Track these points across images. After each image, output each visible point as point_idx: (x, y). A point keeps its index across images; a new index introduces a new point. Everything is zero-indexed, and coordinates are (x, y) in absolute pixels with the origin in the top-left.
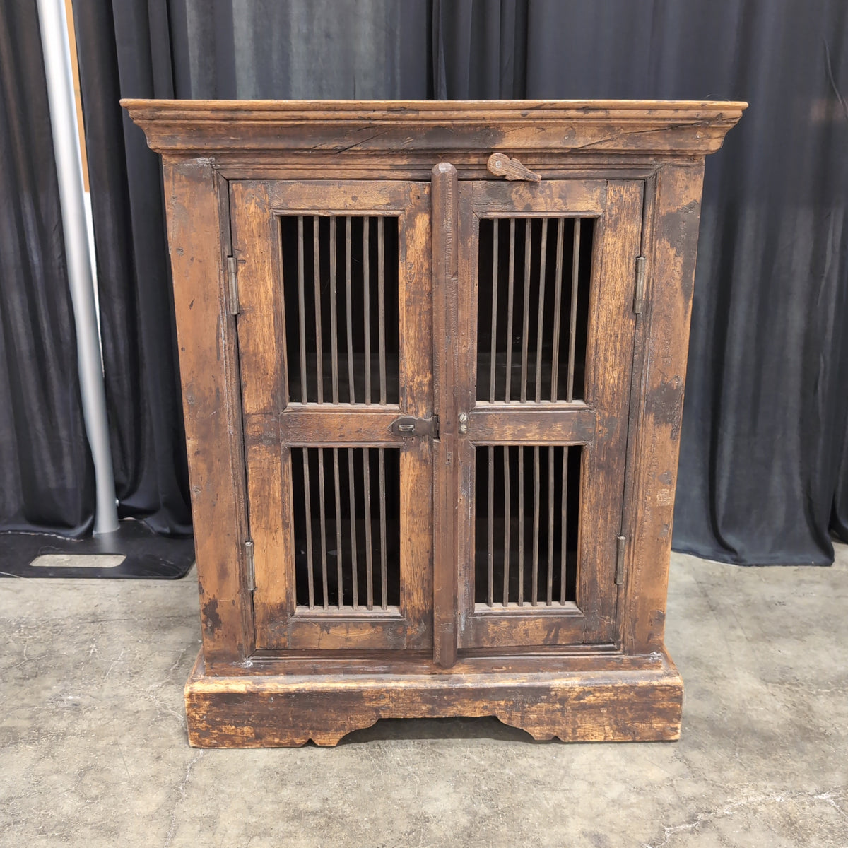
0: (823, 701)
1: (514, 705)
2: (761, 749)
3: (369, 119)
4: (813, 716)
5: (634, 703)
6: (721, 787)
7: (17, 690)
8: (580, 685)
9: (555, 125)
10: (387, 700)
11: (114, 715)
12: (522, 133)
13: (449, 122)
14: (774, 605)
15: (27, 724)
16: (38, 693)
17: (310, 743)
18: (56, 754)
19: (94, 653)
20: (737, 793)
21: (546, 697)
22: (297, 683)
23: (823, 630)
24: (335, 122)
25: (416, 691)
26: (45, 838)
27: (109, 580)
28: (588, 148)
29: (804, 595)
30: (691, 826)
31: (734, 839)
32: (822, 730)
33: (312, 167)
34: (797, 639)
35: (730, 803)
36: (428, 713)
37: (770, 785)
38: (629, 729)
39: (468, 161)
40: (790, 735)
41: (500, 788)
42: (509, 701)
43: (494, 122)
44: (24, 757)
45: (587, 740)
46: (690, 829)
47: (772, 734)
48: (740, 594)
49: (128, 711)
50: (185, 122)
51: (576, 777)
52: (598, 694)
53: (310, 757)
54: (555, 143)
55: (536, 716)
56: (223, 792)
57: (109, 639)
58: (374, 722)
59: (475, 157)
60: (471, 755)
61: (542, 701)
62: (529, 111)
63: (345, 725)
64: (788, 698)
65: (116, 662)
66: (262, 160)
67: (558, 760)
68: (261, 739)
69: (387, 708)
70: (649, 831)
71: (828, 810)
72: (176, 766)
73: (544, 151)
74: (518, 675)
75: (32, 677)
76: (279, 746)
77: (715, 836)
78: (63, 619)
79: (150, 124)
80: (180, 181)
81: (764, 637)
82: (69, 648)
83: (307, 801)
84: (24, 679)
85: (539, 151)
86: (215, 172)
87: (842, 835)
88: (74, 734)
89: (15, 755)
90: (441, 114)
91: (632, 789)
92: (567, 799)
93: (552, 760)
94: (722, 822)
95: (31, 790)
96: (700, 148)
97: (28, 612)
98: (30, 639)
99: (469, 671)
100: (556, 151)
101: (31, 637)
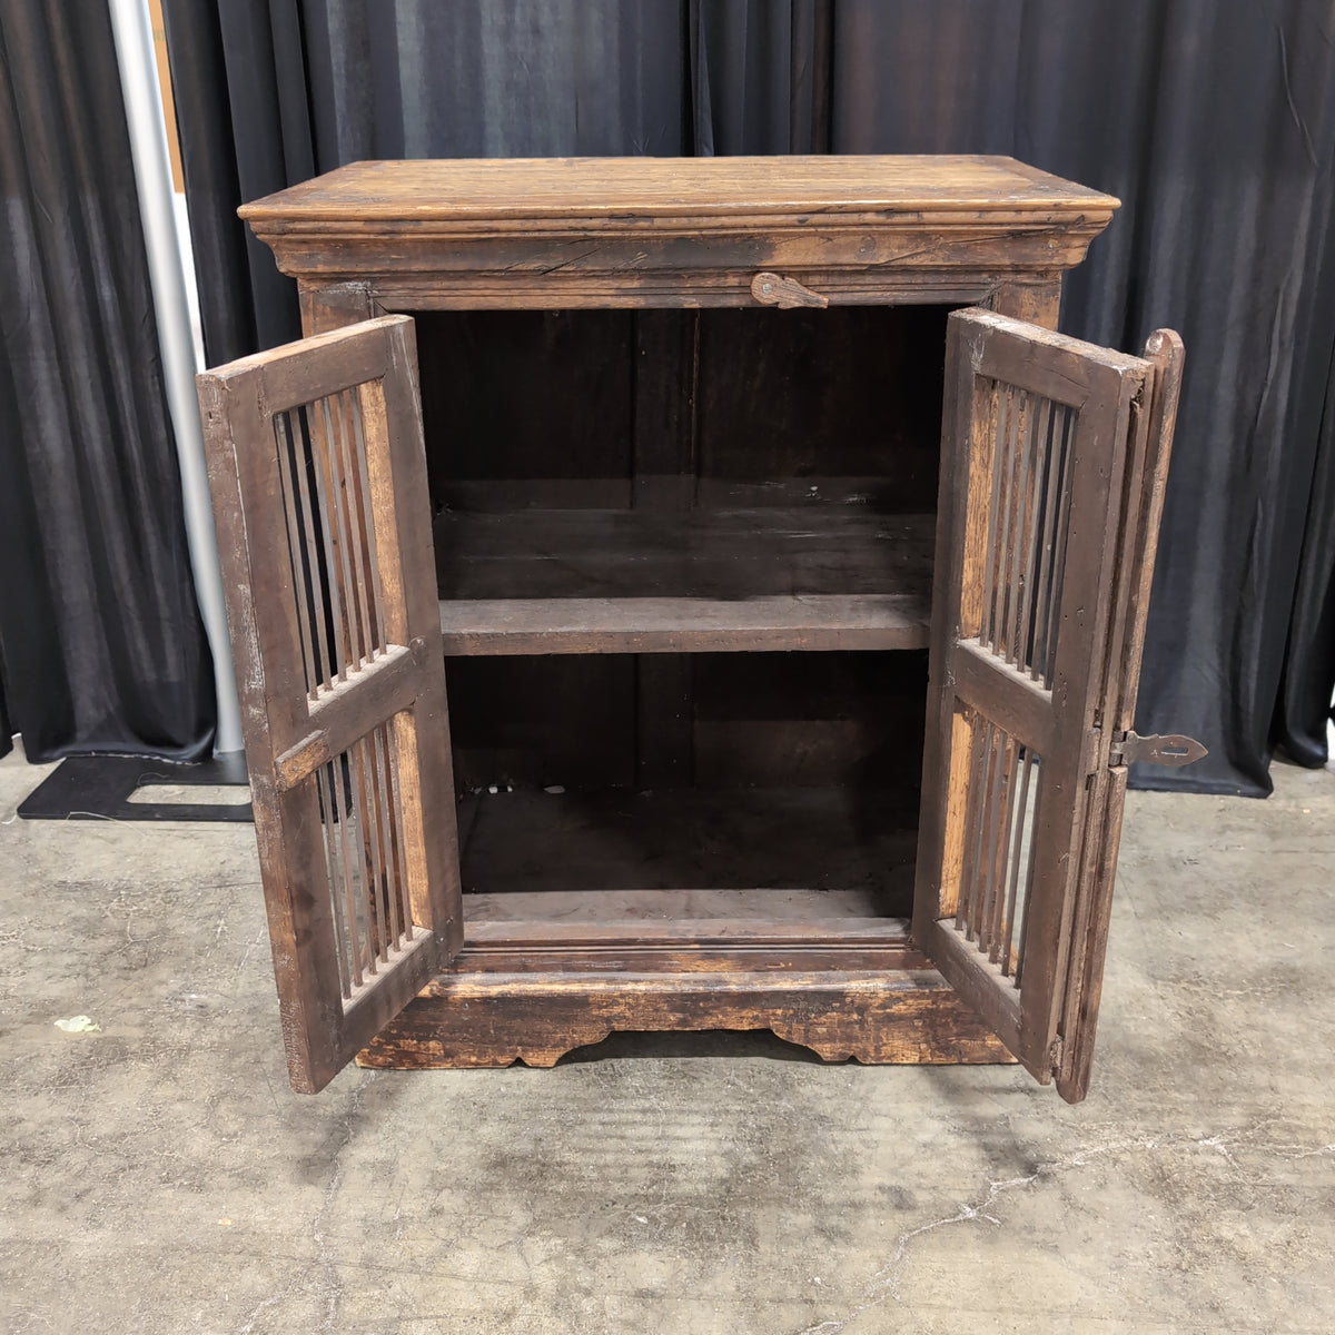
0: (1231, 1007)
1: (795, 1015)
2: (1135, 1075)
3: (584, 229)
4: (1214, 1029)
5: (959, 1014)
6: (1073, 1127)
7: (122, 984)
8: (885, 989)
9: (846, 234)
10: (623, 1008)
11: (253, 1021)
12: (801, 244)
13: (697, 233)
14: (1181, 863)
15: (137, 1033)
16: (150, 989)
17: (519, 1062)
18: (179, 1076)
19: (223, 932)
20: (1095, 1136)
21: (838, 1004)
22: (500, 984)
23: (1248, 902)
24: (536, 234)
25: (661, 995)
26: (169, 1187)
27: (239, 824)
28: (893, 263)
29: (1227, 849)
30: (1026, 1180)
31: (1083, 1199)
32: (1224, 1049)
33: (507, 293)
34: (1209, 916)
35: (1084, 1149)
36: (678, 1025)
37: (1140, 1125)
38: (954, 1047)
39: (725, 283)
40: (1179, 1056)
41: (772, 1125)
42: (789, 1009)
43: (760, 231)
44: (136, 1079)
45: (895, 1062)
46: (1025, 1185)
47: (1153, 1053)
48: (1135, 846)
49: (273, 1015)
50: (328, 236)
51: (876, 1114)
52: (910, 1002)
53: (519, 1082)
54: (848, 258)
55: (825, 1030)
56: (402, 1129)
57: (242, 912)
58: (605, 1035)
59: (734, 277)
60: (737, 1081)
61: (833, 1010)
62: (807, 216)
63: (566, 1040)
64: (1183, 1003)
65: (254, 946)
66: (436, 284)
67: (855, 1089)
68: (453, 1057)
69: (621, 1017)
70: (970, 1186)
71: (1215, 1160)
72: (339, 1092)
73: (832, 269)
74: (801, 974)
75: (140, 966)
76: (477, 1066)
77: (1057, 1194)
78: (178, 883)
79: (279, 240)
80: (324, 314)
81: (1160, 912)
82: (188, 925)
83: (513, 1142)
84: (130, 969)
85: (824, 268)
86: (371, 302)
87: (1230, 1194)
88: (202, 1048)
89: (124, 1076)
90: (684, 221)
91: (952, 1129)
92: (863, 1142)
93: (847, 1087)
94: (1069, 1176)
95: (149, 1123)
96: (1054, 262)
97: (129, 872)
98: (134, 911)
99: (734, 969)
100: (848, 268)
101: (135, 908)
